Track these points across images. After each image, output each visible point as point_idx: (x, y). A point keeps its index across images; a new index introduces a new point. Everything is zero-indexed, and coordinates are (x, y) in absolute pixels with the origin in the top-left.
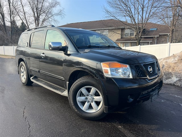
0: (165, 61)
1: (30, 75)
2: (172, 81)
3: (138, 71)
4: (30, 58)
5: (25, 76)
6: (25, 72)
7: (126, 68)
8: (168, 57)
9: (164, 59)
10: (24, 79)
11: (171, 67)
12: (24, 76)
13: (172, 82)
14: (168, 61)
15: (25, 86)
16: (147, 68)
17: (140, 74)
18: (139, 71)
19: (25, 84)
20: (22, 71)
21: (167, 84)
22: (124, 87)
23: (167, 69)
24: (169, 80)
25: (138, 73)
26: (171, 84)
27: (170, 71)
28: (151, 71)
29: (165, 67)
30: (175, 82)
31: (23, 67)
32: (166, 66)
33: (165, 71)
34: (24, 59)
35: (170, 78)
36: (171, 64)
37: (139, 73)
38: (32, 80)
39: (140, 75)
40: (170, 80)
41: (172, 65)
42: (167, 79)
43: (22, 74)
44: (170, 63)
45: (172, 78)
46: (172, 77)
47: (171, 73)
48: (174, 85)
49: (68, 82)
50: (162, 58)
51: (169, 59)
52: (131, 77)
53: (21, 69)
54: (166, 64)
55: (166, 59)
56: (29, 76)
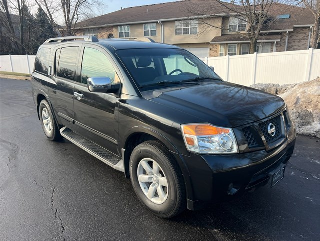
0: (301, 90)
1: (59, 125)
2: (312, 129)
3: (248, 138)
4: (57, 91)
5: (51, 125)
6: (50, 119)
7: (227, 135)
8: (307, 83)
9: (301, 86)
10: (49, 129)
11: (311, 102)
12: (49, 125)
13: (313, 132)
14: (306, 91)
15: (53, 143)
16: (265, 128)
17: (252, 142)
18: (250, 136)
19: (52, 139)
20: (44, 116)
21: (303, 135)
22: (224, 169)
23: (304, 107)
24: (307, 127)
25: (249, 140)
26: (309, 136)
27: (310, 109)
28: (273, 133)
29: (302, 103)
30: (317, 132)
31: (46, 110)
32: (303, 100)
33: (300, 110)
34: (47, 96)
35: (309, 123)
36: (312, 97)
37: (251, 140)
38: (63, 134)
39: (252, 144)
40: (309, 127)
41: (315, 99)
42: (303, 125)
43: (45, 121)
44: (310, 95)
45: (313, 124)
46: (314, 121)
47: (311, 113)
48: (315, 137)
49: (124, 150)
50: (296, 83)
51: (308, 86)
52: (235, 150)
53: (44, 112)
54: (304, 97)
55: (305, 87)
56: (57, 127)
